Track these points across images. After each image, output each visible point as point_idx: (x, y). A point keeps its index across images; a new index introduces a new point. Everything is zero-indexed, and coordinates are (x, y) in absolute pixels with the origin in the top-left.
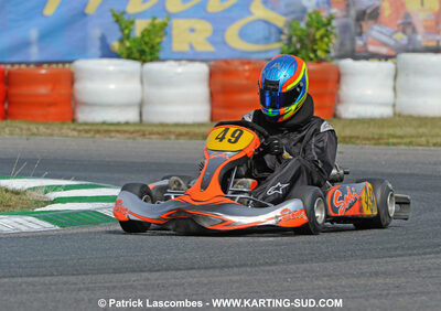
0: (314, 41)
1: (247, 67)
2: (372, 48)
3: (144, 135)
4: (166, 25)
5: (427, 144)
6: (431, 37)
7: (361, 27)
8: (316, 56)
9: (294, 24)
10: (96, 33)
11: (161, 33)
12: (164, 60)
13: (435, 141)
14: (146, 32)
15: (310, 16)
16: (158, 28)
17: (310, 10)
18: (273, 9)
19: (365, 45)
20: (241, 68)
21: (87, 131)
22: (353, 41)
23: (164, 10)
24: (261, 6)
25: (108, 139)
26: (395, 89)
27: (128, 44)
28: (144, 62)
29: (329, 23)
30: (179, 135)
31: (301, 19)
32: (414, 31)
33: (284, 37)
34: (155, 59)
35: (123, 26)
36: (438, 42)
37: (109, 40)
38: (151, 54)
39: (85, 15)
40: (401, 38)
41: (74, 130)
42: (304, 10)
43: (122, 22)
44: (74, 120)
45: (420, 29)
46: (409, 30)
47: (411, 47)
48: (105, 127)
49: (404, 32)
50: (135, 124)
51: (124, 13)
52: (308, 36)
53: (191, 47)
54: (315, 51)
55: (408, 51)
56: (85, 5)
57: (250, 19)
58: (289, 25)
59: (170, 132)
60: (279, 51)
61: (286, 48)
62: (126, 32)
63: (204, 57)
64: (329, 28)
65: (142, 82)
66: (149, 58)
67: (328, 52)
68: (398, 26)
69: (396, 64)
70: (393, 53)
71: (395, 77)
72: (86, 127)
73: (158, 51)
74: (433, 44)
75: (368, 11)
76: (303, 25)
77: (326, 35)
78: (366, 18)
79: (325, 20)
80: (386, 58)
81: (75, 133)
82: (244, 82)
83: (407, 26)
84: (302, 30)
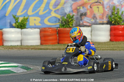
0: (69, 22)
1: (50, 30)
2: (85, 24)
3: (22, 49)
4: (28, 18)
5: (100, 50)
6: (101, 20)
7: (81, 18)
8: (69, 26)
9: (63, 18)
10: (9, 21)
11: (26, 21)
12: (27, 28)
13: (102, 49)
14: (22, 21)
15: (67, 15)
16: (25, 19)
17: (67, 14)
18: (57, 13)
19: (83, 23)
20: (48, 30)
21: (7, 48)
22: (79, 22)
23: (27, 14)
24: (54, 13)
25: (12, 50)
26: (91, 35)
27: (17, 24)
28: (22, 29)
29: (73, 17)
30: (32, 49)
31: (65, 16)
32: (96, 19)
33: (60, 21)
34: (25, 28)
35: (16, 19)
36: (103, 21)
37: (12, 23)
38: (24, 26)
39: (5, 16)
40: (93, 21)
41: (3, 48)
42: (66, 14)
43: (16, 18)
44: (3, 45)
45: (98, 18)
46: (95, 19)
47: (96, 23)
48: (11, 47)
49: (94, 19)
50: (20, 46)
51: (16, 15)
52: (67, 21)
53: (35, 24)
54: (69, 25)
55: (95, 24)
56: (6, 14)
57: (51, 16)
58: (62, 18)
59: (29, 48)
60: (59, 25)
61: (61, 24)
62: (17, 21)
63: (38, 27)
64: (73, 18)
65: (21, 34)
66: (23, 28)
67: (72, 25)
68: (92, 17)
69: (91, 28)
70: (91, 25)
71: (91, 32)
72: (7, 47)
73: (26, 26)
74: (102, 22)
75: (84, 14)
76: (65, 18)
77: (72, 20)
78: (83, 15)
79: (71, 16)
80: (89, 26)
81: (3, 49)
82: (50, 34)
83: (94, 17)
84: (65, 19)
